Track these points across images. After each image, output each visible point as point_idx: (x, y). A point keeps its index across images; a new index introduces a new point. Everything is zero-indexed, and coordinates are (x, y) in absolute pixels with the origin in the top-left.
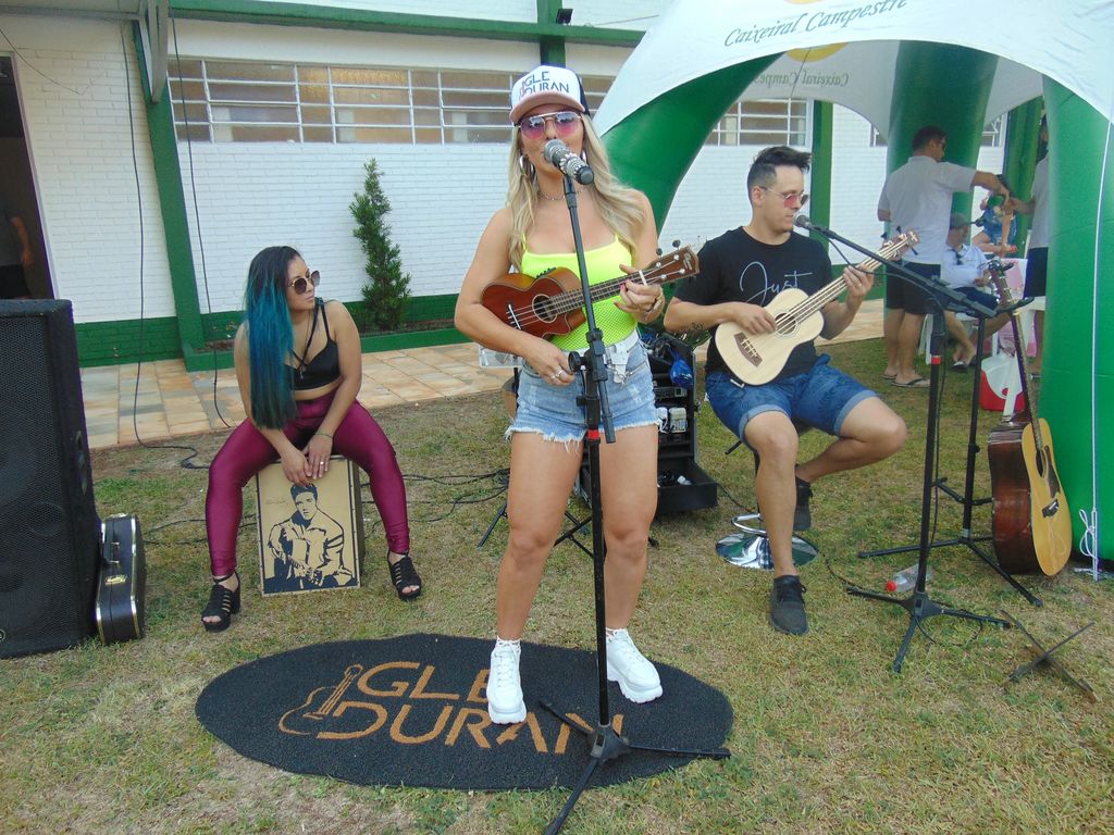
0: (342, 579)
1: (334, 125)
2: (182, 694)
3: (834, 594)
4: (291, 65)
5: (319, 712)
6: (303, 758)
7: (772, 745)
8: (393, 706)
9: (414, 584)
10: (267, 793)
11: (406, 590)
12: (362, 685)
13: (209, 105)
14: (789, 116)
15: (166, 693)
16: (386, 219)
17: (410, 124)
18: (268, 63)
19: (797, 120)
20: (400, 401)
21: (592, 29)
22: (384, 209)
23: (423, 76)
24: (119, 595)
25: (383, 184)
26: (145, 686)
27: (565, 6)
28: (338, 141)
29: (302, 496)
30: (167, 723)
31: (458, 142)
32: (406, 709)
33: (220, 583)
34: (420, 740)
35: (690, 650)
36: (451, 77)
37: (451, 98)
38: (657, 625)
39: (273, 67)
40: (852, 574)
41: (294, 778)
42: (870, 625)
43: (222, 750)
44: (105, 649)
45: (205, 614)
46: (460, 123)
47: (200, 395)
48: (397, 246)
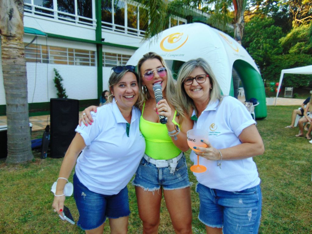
1: (50, 59)
4: (40, 45)
16: (61, 82)
17: (67, 60)
21: (109, 43)
22: (62, 80)
28: (50, 63)
31: (78, 65)
36: (77, 51)
37: (77, 55)
46: (78, 61)
48: (65, 89)
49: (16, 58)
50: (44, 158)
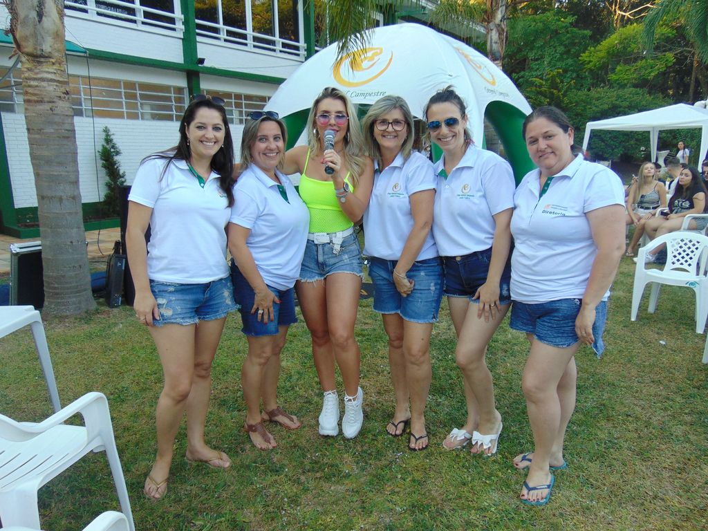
1: (84, 107)
13: (14, 94)
16: (116, 158)
17: (123, 109)
21: (215, 69)
22: (118, 153)
23: (129, 85)
25: (117, 140)
27: (200, 56)
28: (86, 116)
31: (147, 120)
36: (144, 86)
37: (143, 96)
46: (147, 110)
48: (124, 172)
49: (54, 100)
50: (116, 307)
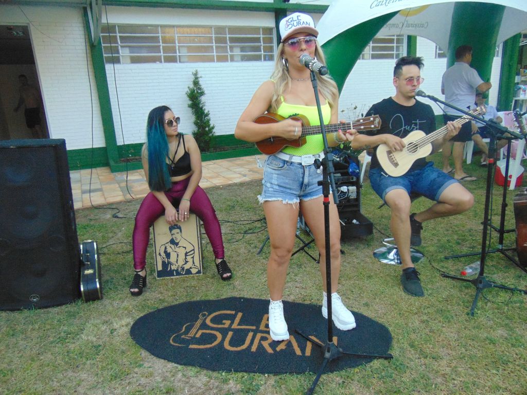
0: (194, 271)
1: (178, 54)
2: (123, 326)
3: (435, 277)
4: (157, 26)
5: (189, 335)
6: (183, 357)
7: (413, 352)
8: (224, 332)
9: (229, 273)
10: (168, 374)
11: (225, 275)
12: (208, 322)
13: (119, 47)
14: (395, 45)
15: (116, 326)
17: (213, 53)
18: (147, 26)
19: (399, 46)
20: (213, 185)
21: (300, 5)
22: (202, 94)
23: (220, 30)
24: (91, 279)
25: (201, 82)
26: (105, 322)
28: (180, 62)
29: (174, 231)
30: (117, 340)
31: (236, 61)
32: (230, 334)
33: (139, 273)
34: (239, 349)
35: (367, 305)
36: (233, 30)
37: (233, 40)
38: (349, 292)
39: (149, 27)
40: (443, 267)
41: (180, 367)
42: (455, 292)
43: (144, 353)
44: (85, 305)
45: (131, 287)
46: (237, 52)
47: (119, 183)
48: (208, 112)
